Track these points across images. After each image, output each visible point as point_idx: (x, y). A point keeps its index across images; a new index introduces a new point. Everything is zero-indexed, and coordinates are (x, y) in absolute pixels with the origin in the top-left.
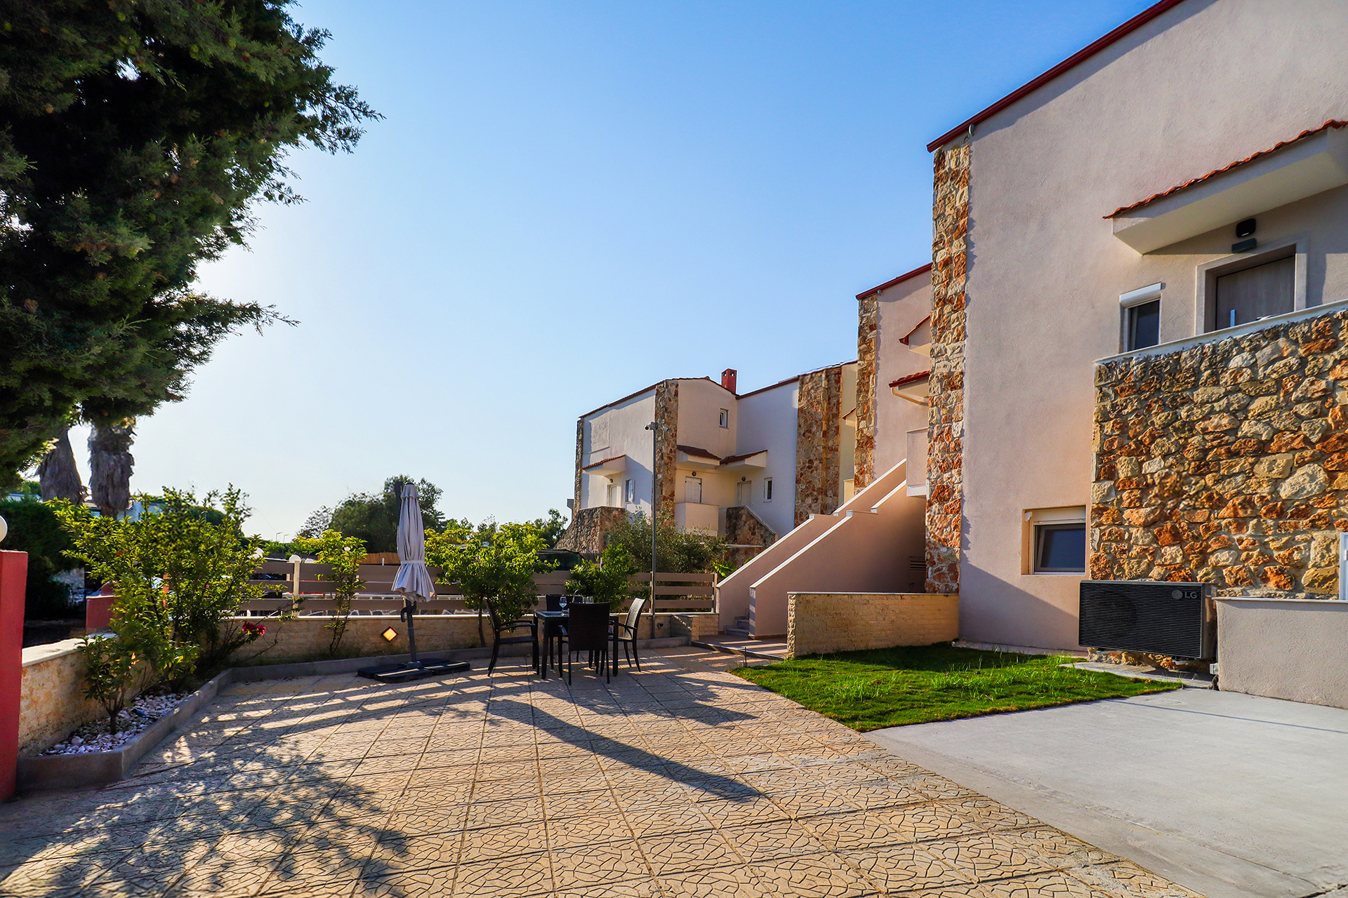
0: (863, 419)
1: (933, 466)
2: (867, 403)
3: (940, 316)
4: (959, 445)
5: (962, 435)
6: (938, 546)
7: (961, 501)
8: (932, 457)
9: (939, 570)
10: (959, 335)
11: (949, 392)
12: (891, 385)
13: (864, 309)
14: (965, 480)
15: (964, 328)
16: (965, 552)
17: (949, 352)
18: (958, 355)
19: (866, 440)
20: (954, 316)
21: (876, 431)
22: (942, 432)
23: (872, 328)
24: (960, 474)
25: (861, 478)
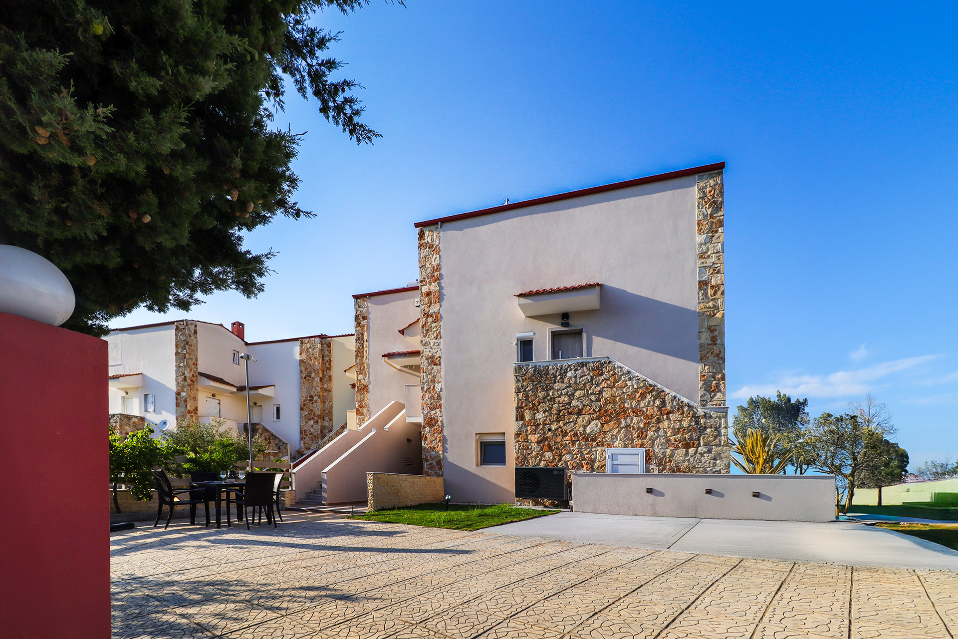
0: (361, 373)
1: (425, 406)
2: (363, 364)
3: (425, 323)
4: (440, 396)
5: (441, 391)
6: (430, 451)
7: (442, 426)
8: (424, 401)
9: (431, 464)
10: (437, 336)
11: (433, 366)
12: (383, 356)
13: (358, 306)
14: (444, 415)
15: (440, 332)
16: (445, 454)
17: (432, 344)
18: (437, 347)
19: (363, 387)
20: (434, 325)
21: (370, 382)
22: (430, 388)
23: (364, 318)
24: (441, 412)
25: (361, 410)
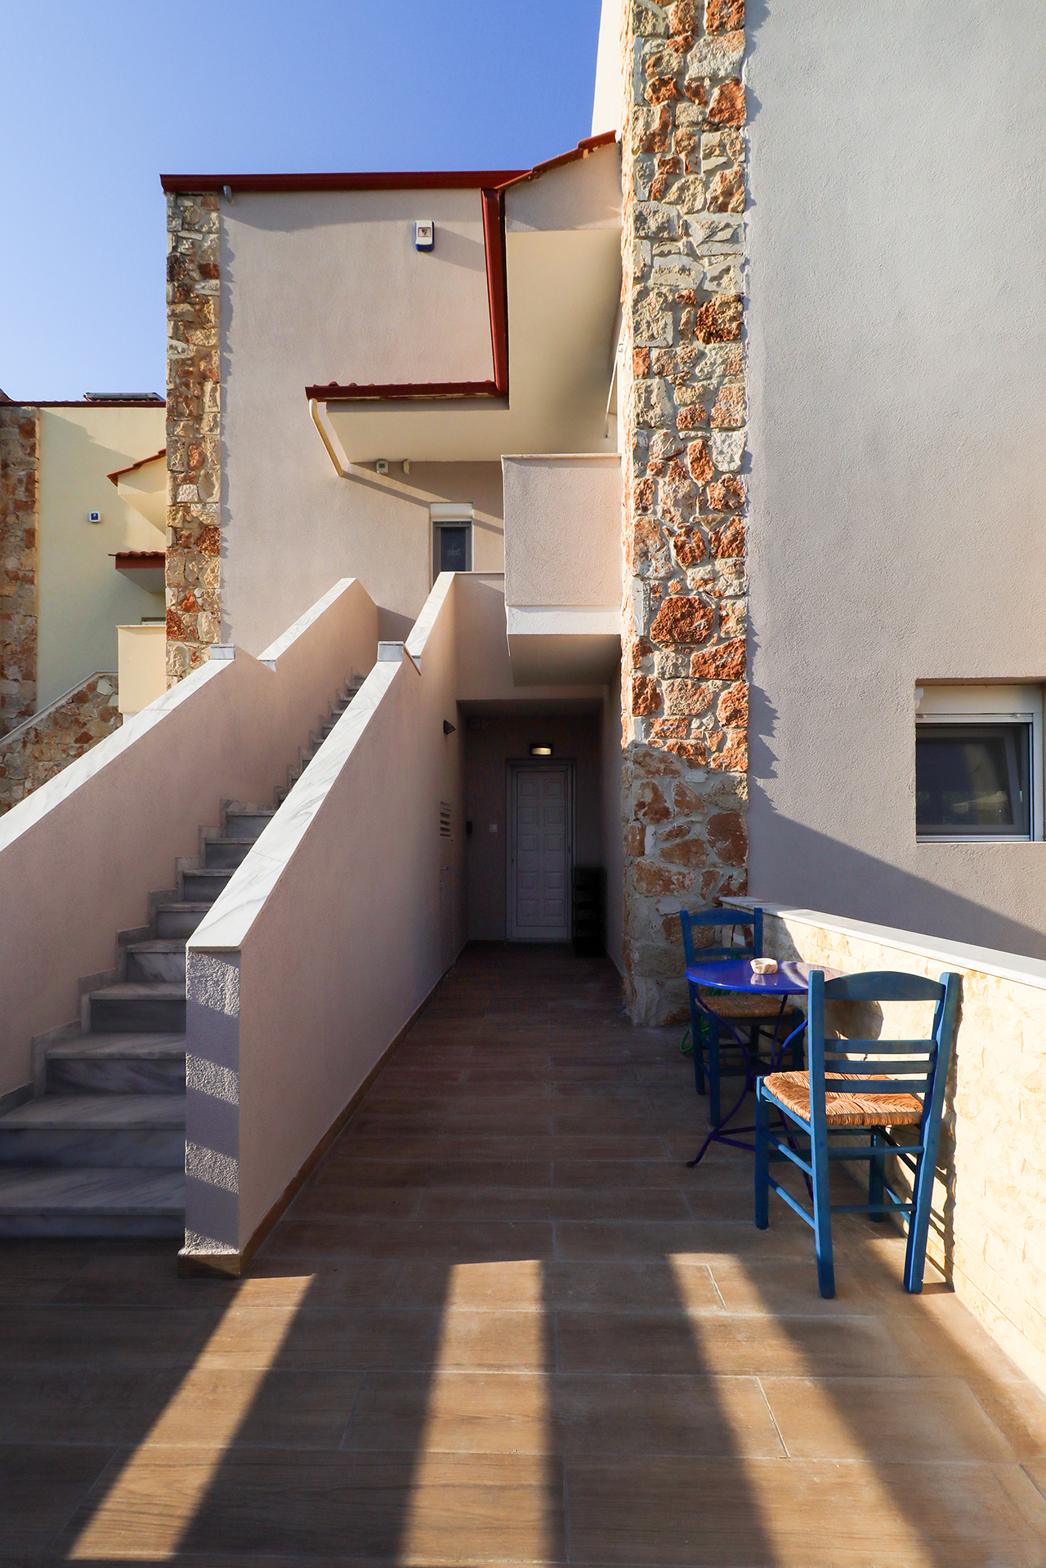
0: (186, 480)
1: (653, 543)
2: (198, 443)
3: (664, 125)
4: (736, 494)
5: (745, 467)
6: (677, 766)
7: (748, 645)
8: (650, 517)
9: (680, 832)
10: (728, 193)
11: (699, 344)
12: (314, 393)
13: (182, 224)
14: (758, 588)
15: (742, 177)
16: (760, 782)
17: (698, 234)
18: (726, 248)
19: (197, 532)
20: (709, 139)
21: (226, 516)
22: (680, 453)
23: (207, 272)
24: (740, 574)
25: (186, 618)
